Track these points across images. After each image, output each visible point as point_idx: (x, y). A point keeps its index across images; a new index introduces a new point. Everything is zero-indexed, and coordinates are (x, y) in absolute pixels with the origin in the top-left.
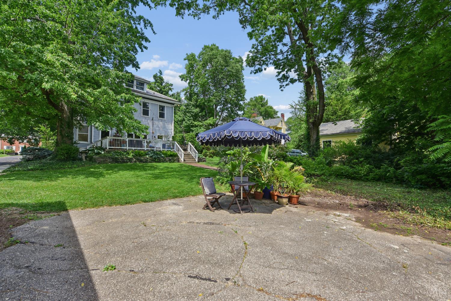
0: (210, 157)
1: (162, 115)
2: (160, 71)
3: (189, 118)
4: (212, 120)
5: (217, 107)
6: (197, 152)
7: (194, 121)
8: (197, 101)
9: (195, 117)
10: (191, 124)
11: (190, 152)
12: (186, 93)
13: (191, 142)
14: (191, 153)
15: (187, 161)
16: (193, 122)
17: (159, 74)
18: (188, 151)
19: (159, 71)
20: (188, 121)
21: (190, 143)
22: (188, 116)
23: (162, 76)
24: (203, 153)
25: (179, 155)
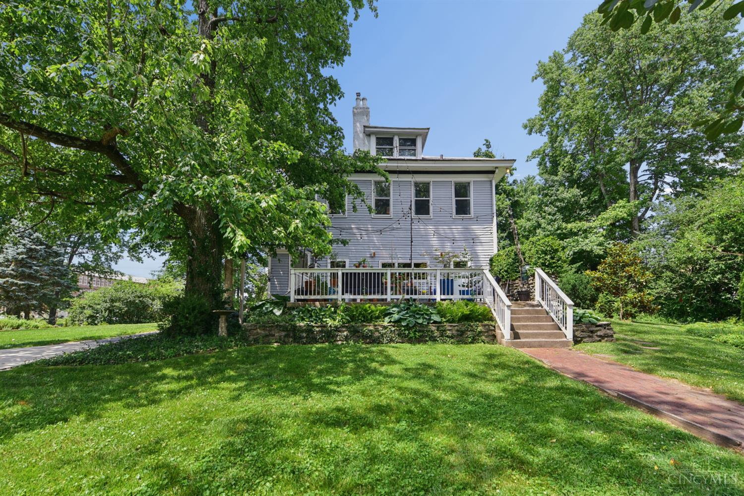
0: (626, 315)
1: (462, 208)
2: (487, 141)
3: (550, 217)
4: (624, 207)
5: (637, 168)
6: (569, 301)
7: (567, 222)
8: (571, 170)
9: (569, 211)
10: (559, 232)
11: (543, 303)
12: (543, 159)
13: (544, 266)
14: (545, 307)
15: (527, 336)
16: (564, 225)
17: (484, 149)
18: (533, 299)
19: (485, 142)
20: (549, 224)
21: (539, 271)
22: (549, 214)
23: (490, 150)
24: (598, 305)
25: (495, 314)
